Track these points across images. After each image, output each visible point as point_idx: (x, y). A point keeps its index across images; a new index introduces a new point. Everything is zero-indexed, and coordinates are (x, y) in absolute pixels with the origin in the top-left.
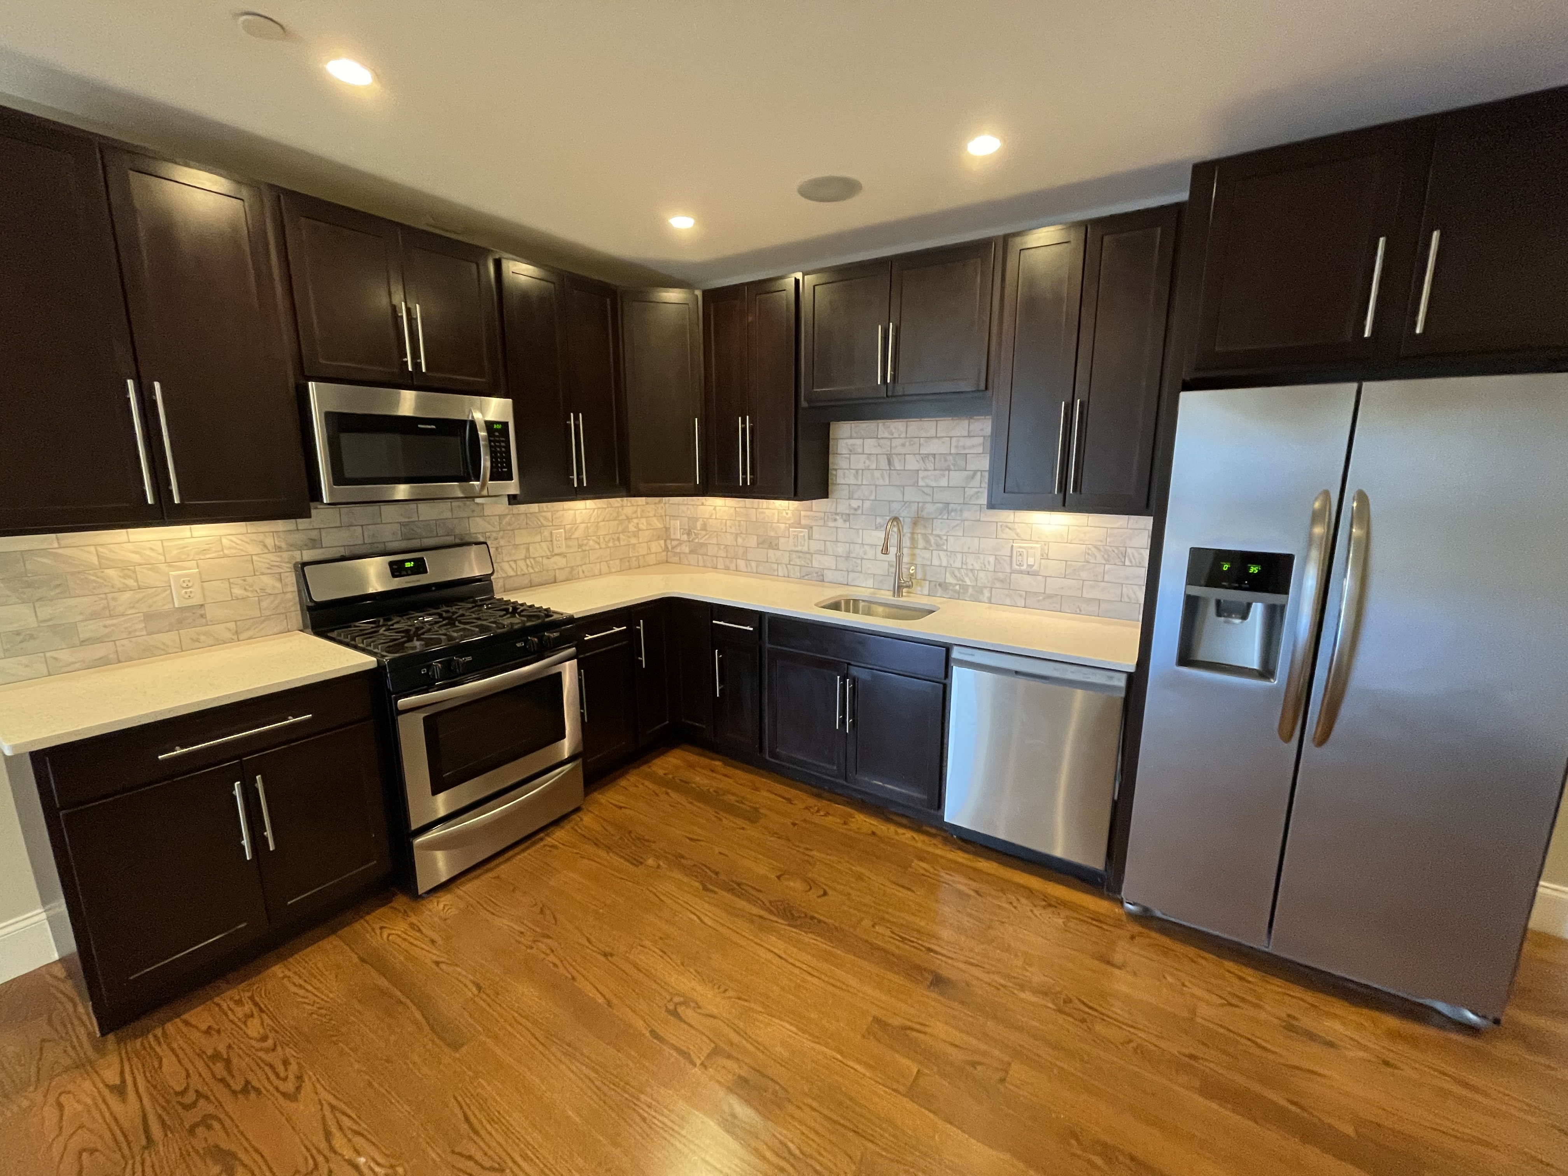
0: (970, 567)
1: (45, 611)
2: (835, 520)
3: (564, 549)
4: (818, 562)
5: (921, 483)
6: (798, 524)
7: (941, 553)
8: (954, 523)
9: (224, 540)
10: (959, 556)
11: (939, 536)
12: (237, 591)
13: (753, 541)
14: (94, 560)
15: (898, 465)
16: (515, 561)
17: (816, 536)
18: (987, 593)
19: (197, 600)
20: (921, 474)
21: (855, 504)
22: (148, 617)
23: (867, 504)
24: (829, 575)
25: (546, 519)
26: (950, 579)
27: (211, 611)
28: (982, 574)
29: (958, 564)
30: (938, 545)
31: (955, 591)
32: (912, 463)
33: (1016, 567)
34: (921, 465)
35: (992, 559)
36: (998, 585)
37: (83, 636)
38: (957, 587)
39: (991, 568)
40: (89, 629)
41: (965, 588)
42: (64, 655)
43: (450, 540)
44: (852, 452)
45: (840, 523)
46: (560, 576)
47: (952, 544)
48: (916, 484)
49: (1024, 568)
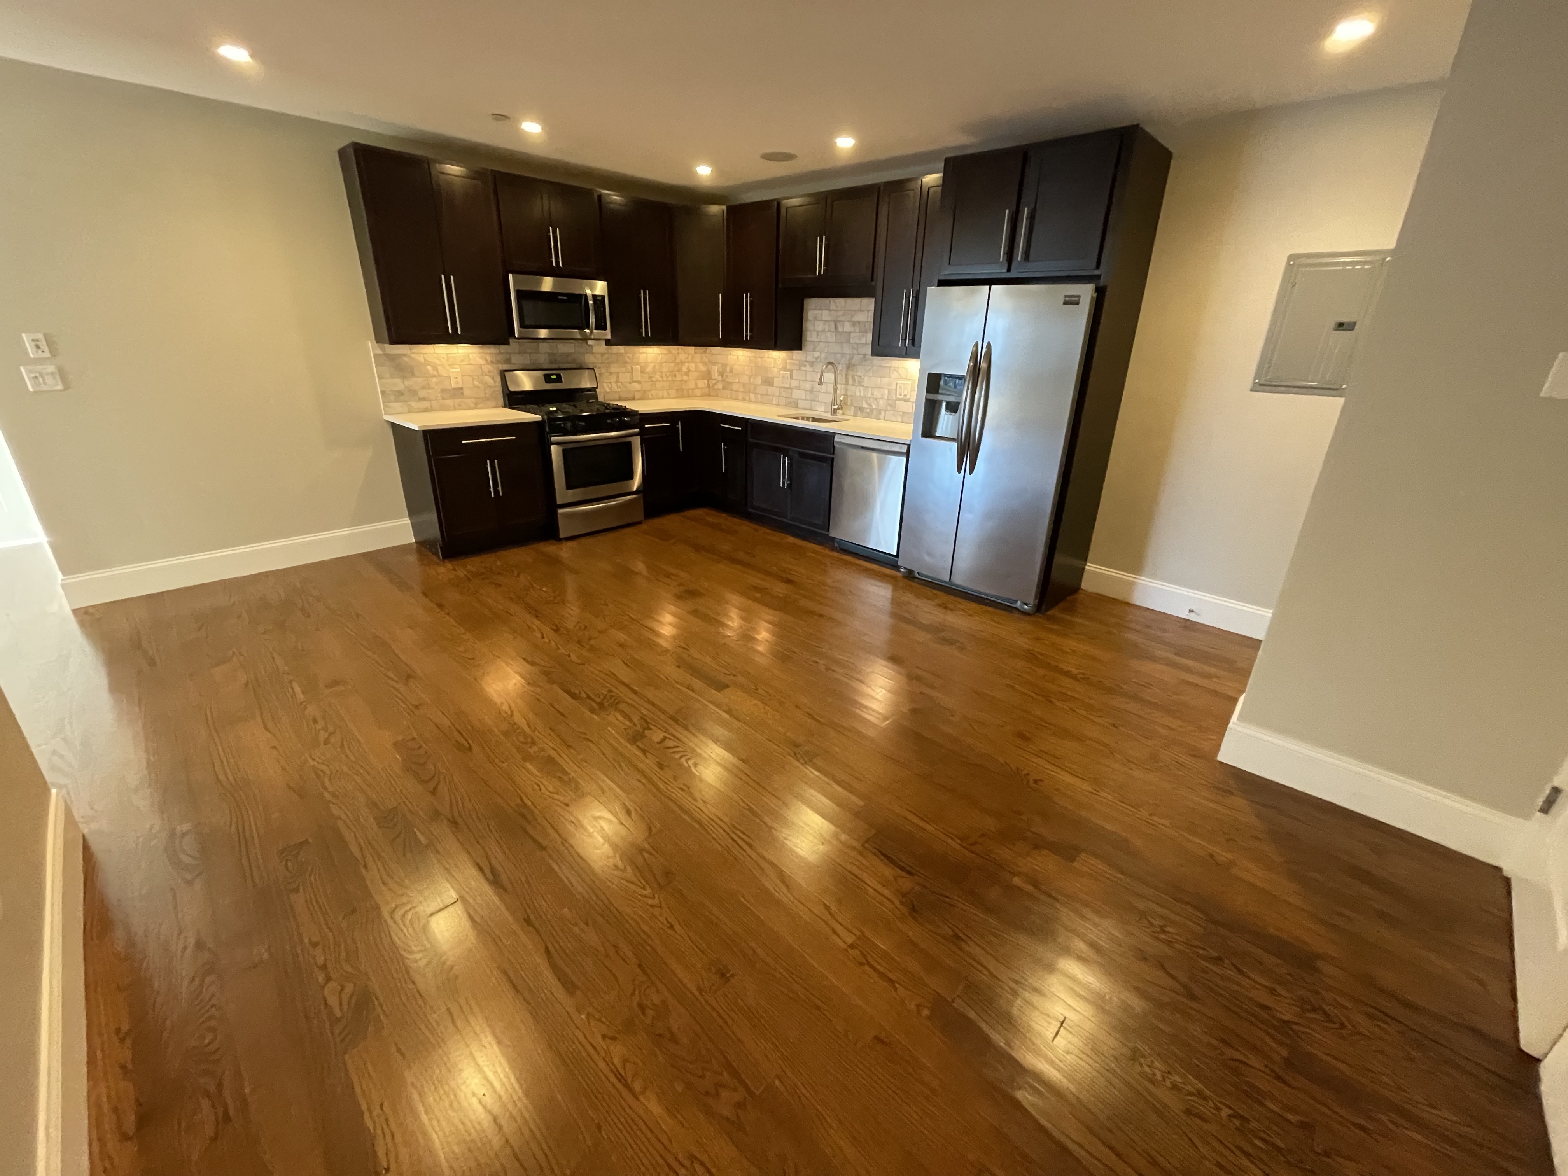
0: (875, 397)
1: (407, 383)
2: (805, 366)
3: (639, 379)
4: (797, 394)
5: (852, 341)
6: (785, 369)
7: (861, 388)
8: (868, 368)
9: (471, 357)
10: (870, 389)
11: (860, 377)
12: (476, 383)
13: (759, 381)
14: (422, 360)
15: (840, 330)
16: (611, 383)
17: (794, 377)
18: (883, 413)
19: (460, 386)
20: (852, 335)
21: (817, 354)
22: (443, 391)
23: (823, 355)
24: (801, 404)
25: (629, 358)
26: (865, 405)
27: (466, 392)
28: (881, 402)
29: (869, 395)
30: (859, 382)
31: (867, 413)
32: (848, 327)
33: (898, 396)
34: (852, 329)
35: (886, 392)
36: (889, 408)
37: (421, 396)
38: (868, 410)
39: (886, 397)
40: (422, 394)
41: (872, 410)
42: (414, 404)
43: (574, 366)
44: (816, 318)
45: (808, 368)
46: (637, 396)
47: (867, 382)
48: (849, 342)
49: (902, 396)
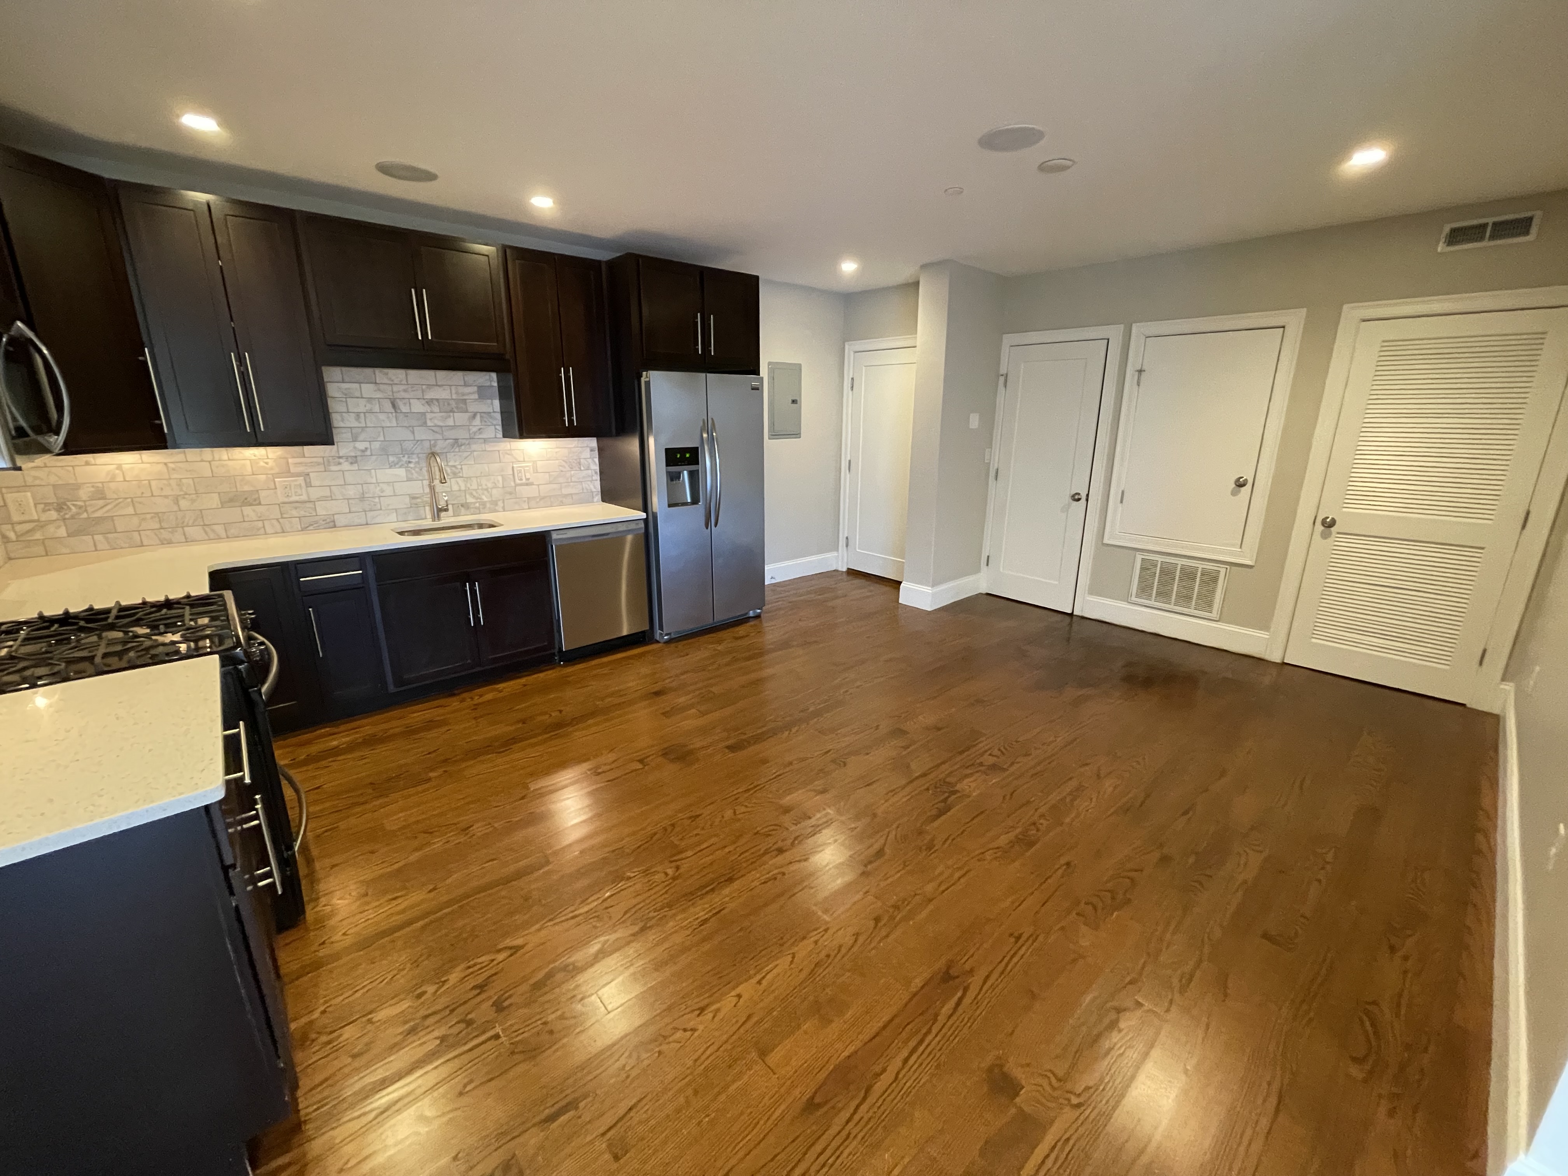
0: (485, 487)
2: (340, 464)
4: (322, 509)
5: (429, 423)
6: (287, 473)
7: (458, 480)
8: (466, 454)
10: (474, 480)
11: (454, 466)
13: (214, 501)
15: (405, 409)
17: (315, 482)
18: (500, 504)
20: (429, 416)
21: (361, 446)
23: (376, 445)
24: (341, 520)
26: (470, 500)
28: (494, 491)
29: (475, 486)
30: (454, 474)
31: (476, 508)
32: (418, 407)
33: (518, 482)
34: (426, 408)
35: (500, 478)
36: (508, 496)
38: (477, 505)
39: (501, 485)
41: (484, 504)
44: (348, 395)
45: (346, 466)
47: (466, 471)
48: (424, 424)
49: (524, 481)
